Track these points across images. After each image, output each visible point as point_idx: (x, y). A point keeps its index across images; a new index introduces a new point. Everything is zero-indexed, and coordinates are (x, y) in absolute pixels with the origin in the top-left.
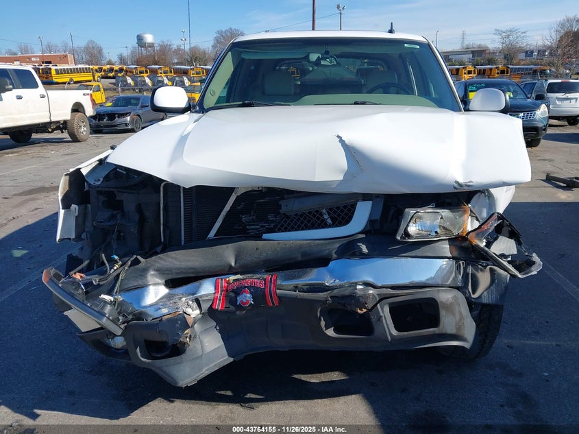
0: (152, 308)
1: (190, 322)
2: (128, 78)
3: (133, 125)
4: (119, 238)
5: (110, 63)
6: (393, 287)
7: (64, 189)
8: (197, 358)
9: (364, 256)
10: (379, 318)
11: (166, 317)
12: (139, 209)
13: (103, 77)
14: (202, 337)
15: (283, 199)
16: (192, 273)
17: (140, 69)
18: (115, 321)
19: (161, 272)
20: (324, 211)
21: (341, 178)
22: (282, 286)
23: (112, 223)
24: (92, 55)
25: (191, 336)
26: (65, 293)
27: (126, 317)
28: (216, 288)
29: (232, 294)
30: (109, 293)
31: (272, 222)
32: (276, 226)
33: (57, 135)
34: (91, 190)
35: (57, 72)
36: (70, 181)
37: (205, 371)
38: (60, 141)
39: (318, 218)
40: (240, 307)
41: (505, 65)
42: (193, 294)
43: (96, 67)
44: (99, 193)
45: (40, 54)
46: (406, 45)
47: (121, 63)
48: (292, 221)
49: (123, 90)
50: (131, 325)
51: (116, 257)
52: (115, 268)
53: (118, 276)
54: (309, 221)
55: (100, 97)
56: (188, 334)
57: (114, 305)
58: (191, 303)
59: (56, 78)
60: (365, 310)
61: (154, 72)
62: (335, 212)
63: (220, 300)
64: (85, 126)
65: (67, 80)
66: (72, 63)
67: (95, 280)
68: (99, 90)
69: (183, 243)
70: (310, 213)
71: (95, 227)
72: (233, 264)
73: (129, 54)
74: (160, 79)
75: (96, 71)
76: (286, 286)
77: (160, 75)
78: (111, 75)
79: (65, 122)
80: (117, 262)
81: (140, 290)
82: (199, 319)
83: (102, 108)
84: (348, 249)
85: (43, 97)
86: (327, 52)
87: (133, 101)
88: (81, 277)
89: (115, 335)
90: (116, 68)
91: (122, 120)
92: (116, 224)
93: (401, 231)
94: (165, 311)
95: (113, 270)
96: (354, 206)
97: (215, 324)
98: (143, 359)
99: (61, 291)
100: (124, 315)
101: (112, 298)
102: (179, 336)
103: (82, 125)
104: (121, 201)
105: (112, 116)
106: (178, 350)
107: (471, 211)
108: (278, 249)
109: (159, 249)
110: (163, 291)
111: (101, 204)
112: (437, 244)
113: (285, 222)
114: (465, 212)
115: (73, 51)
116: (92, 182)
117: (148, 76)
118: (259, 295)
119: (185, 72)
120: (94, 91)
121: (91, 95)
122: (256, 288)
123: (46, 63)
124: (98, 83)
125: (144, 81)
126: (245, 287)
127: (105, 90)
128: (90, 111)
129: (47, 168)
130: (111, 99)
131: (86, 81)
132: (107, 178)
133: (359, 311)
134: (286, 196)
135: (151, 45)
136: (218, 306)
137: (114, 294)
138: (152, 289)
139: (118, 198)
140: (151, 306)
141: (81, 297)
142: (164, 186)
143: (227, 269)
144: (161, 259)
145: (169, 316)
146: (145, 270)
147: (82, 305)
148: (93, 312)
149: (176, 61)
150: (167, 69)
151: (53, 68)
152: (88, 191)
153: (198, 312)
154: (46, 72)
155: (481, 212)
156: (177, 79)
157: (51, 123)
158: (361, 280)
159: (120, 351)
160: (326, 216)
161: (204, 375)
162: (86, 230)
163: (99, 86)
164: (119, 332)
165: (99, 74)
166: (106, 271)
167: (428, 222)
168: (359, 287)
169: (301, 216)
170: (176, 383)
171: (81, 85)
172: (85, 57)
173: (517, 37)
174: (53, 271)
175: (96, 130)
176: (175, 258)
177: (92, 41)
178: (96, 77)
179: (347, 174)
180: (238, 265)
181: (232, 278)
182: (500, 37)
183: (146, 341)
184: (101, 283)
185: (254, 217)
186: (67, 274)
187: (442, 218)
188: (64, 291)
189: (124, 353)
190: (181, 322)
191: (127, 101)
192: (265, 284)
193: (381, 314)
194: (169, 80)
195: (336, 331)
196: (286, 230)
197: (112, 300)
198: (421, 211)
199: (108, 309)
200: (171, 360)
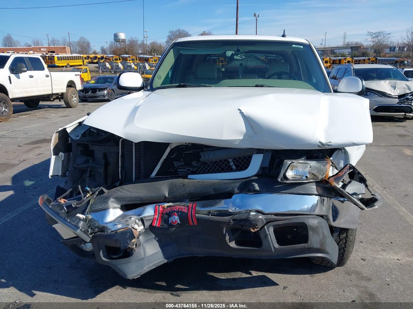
0: (111, 224)
1: (136, 234)
2: (107, 63)
3: (109, 97)
4: (90, 176)
5: (95, 53)
6: (276, 215)
7: (55, 142)
8: (141, 259)
9: (257, 192)
10: (266, 236)
11: (120, 230)
12: (105, 156)
13: (90, 63)
14: (145, 245)
15: (203, 151)
16: (139, 200)
17: (115, 57)
18: (86, 232)
19: (118, 199)
20: (230, 160)
21: (241, 137)
22: (200, 211)
23: (86, 165)
24: (82, 47)
25: (136, 244)
26: (53, 212)
27: (93, 230)
28: (155, 212)
29: (165, 216)
30: (83, 213)
31: (195, 167)
32: (197, 170)
33: (56, 103)
34: (73, 142)
35: (59, 59)
36: (59, 136)
37: (146, 269)
38: (59, 107)
39: (226, 165)
40: (171, 226)
41: (374, 57)
42: (140, 215)
43: (85, 56)
44: (79, 145)
45: (47, 46)
46: (293, 46)
47: (102, 53)
48: (208, 166)
49: (103, 72)
50: (97, 235)
51: (88, 189)
52: (88, 196)
53: (89, 201)
54: (220, 167)
55: (87, 77)
56: (134, 242)
57: (86, 221)
58: (137, 221)
59: (58, 63)
60: (256, 230)
61: (125, 59)
62: (238, 161)
63: (157, 220)
64: (75, 97)
65: (65, 64)
66: (69, 53)
67: (74, 204)
68: (87, 72)
69: (134, 179)
70: (221, 161)
71: (74, 168)
72: (167, 195)
73: (108, 47)
74: (129, 64)
75: (85, 58)
76: (202, 211)
77: (129, 62)
78: (95, 61)
79: (62, 94)
80: (88, 192)
81: (104, 211)
82: (143, 233)
83: (88, 85)
84: (246, 187)
85: (47, 76)
86: (238, 50)
87: (109, 80)
88: (64, 201)
89: (86, 242)
90: (99, 56)
91: (101, 93)
92: (88, 167)
93: (281, 175)
94: (120, 226)
95: (86, 198)
96: (250, 157)
97: (154, 236)
98: (104, 259)
99: (51, 211)
100: (92, 228)
101: (84, 217)
102: (128, 244)
103: (74, 96)
104: (93, 151)
105: (94, 90)
106: (127, 253)
107: (332, 163)
108: (198, 186)
109: (117, 184)
110: (119, 212)
111: (79, 152)
112: (307, 185)
113: (204, 167)
114: (327, 163)
115: (70, 44)
116: (74, 137)
117: (121, 63)
118: (183, 217)
119: (147, 60)
120: (83, 73)
121: (81, 75)
122: (182, 213)
123: (51, 52)
124: (85, 67)
125: (118, 66)
126: (175, 211)
127: (91, 72)
128: (79, 87)
129: (49, 126)
130: (94, 78)
131: (78, 66)
132: (84, 135)
133: (252, 230)
134: (204, 149)
135: (124, 41)
136: (156, 224)
137: (86, 214)
138: (111, 211)
139: (91, 149)
140: (110, 222)
141: (63, 215)
142: (122, 141)
143: (163, 198)
144: (118, 190)
145: (122, 230)
146: (107, 198)
147: (64, 221)
148: (71, 225)
149: (140, 52)
150: (134, 57)
151: (56, 56)
152: (71, 144)
153: (142, 227)
154: (51, 59)
155: (339, 164)
156: (141, 64)
157: (53, 94)
158: (254, 209)
159: (90, 253)
160: (232, 164)
161: (145, 272)
162: (69, 169)
163: (86, 69)
164: (88, 240)
165: (87, 61)
166: (81, 198)
167: (301, 170)
168: (252, 213)
169: (215, 163)
170: (126, 276)
171: (75, 68)
172: (78, 49)
173: (384, 37)
174: (46, 197)
175: (83, 100)
176: (128, 190)
177: (82, 38)
178: (85, 63)
179: (245, 135)
180: (170, 196)
181: (166, 205)
182: (371, 37)
183: (106, 246)
184: (78, 206)
185: (183, 163)
186: (55, 199)
187: (311, 167)
188: (53, 211)
189: (92, 255)
190: (129, 234)
191: (105, 80)
192: (188, 209)
193: (267, 233)
194: (135, 65)
195: (237, 243)
196: (204, 173)
197: (85, 217)
198: (295, 162)
199: (81, 223)
200: (123, 260)
